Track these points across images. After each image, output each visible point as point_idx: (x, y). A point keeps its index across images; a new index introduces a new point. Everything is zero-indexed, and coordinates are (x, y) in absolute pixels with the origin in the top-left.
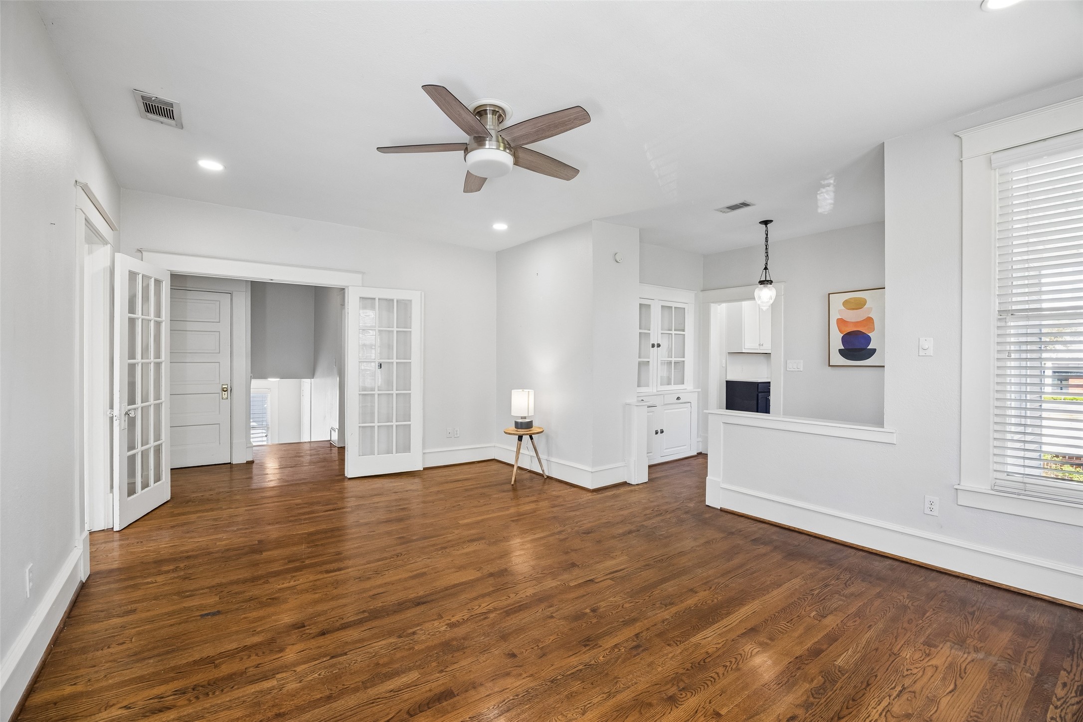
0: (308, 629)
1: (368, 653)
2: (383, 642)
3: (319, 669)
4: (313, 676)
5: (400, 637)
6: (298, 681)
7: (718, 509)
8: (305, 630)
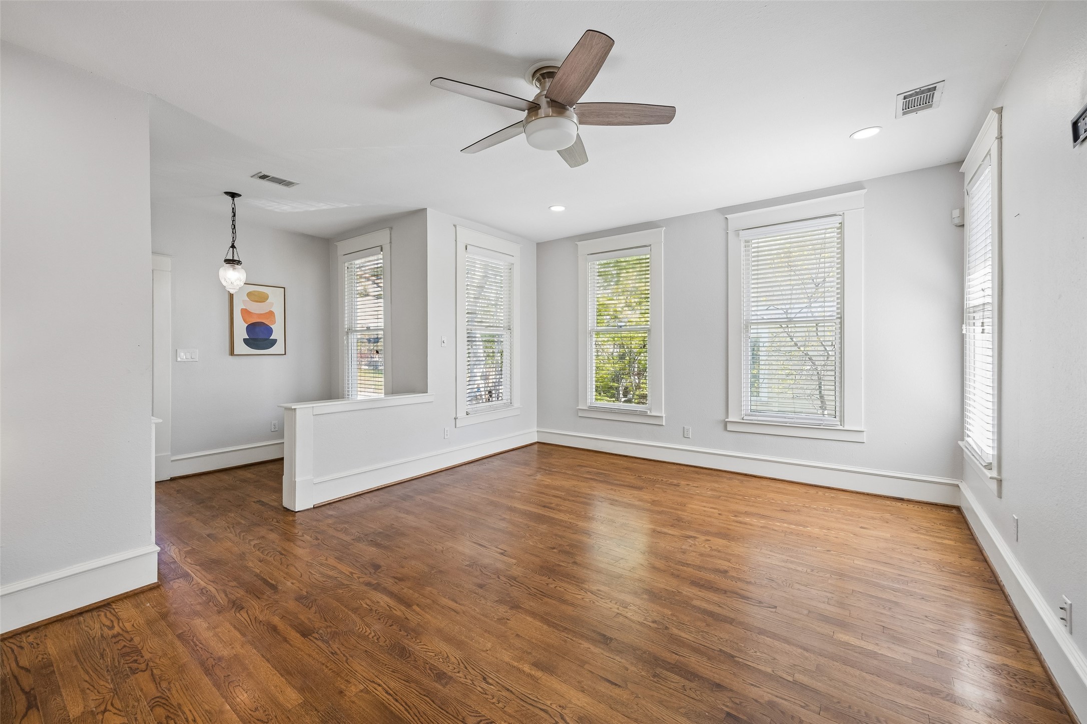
0: (727, 706)
1: (704, 638)
2: (683, 635)
3: (751, 656)
4: (761, 655)
5: (667, 628)
6: (776, 661)
7: (311, 509)
8: (732, 708)
